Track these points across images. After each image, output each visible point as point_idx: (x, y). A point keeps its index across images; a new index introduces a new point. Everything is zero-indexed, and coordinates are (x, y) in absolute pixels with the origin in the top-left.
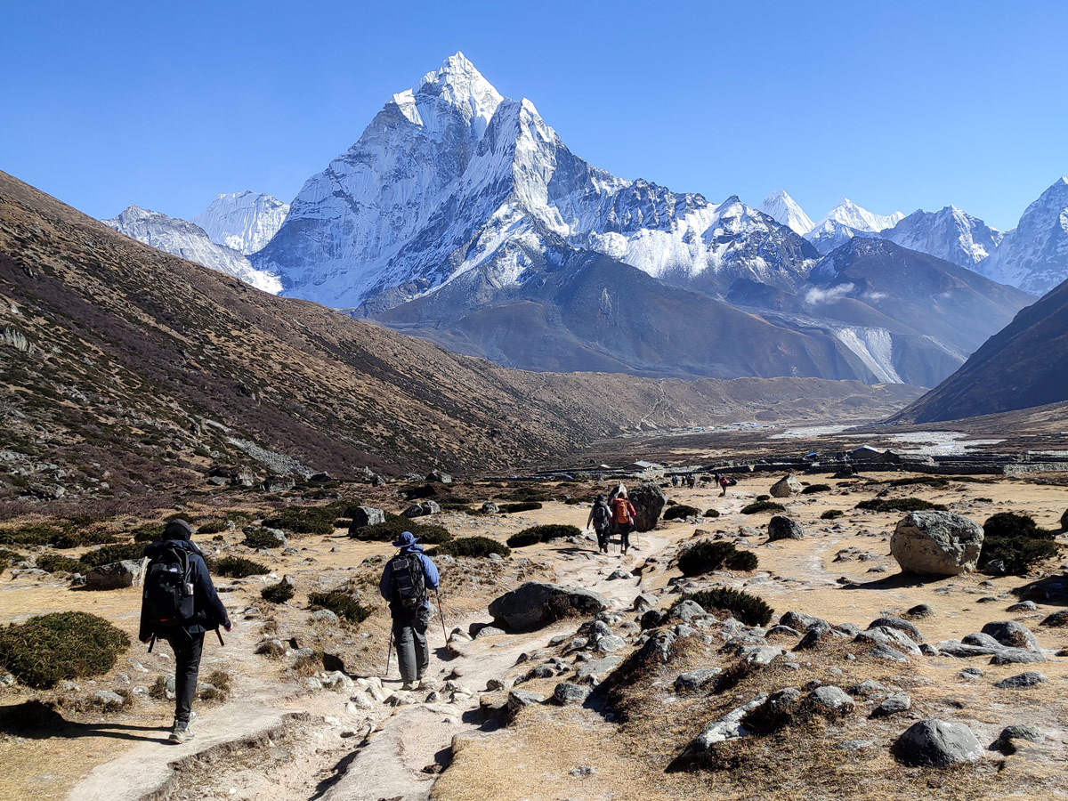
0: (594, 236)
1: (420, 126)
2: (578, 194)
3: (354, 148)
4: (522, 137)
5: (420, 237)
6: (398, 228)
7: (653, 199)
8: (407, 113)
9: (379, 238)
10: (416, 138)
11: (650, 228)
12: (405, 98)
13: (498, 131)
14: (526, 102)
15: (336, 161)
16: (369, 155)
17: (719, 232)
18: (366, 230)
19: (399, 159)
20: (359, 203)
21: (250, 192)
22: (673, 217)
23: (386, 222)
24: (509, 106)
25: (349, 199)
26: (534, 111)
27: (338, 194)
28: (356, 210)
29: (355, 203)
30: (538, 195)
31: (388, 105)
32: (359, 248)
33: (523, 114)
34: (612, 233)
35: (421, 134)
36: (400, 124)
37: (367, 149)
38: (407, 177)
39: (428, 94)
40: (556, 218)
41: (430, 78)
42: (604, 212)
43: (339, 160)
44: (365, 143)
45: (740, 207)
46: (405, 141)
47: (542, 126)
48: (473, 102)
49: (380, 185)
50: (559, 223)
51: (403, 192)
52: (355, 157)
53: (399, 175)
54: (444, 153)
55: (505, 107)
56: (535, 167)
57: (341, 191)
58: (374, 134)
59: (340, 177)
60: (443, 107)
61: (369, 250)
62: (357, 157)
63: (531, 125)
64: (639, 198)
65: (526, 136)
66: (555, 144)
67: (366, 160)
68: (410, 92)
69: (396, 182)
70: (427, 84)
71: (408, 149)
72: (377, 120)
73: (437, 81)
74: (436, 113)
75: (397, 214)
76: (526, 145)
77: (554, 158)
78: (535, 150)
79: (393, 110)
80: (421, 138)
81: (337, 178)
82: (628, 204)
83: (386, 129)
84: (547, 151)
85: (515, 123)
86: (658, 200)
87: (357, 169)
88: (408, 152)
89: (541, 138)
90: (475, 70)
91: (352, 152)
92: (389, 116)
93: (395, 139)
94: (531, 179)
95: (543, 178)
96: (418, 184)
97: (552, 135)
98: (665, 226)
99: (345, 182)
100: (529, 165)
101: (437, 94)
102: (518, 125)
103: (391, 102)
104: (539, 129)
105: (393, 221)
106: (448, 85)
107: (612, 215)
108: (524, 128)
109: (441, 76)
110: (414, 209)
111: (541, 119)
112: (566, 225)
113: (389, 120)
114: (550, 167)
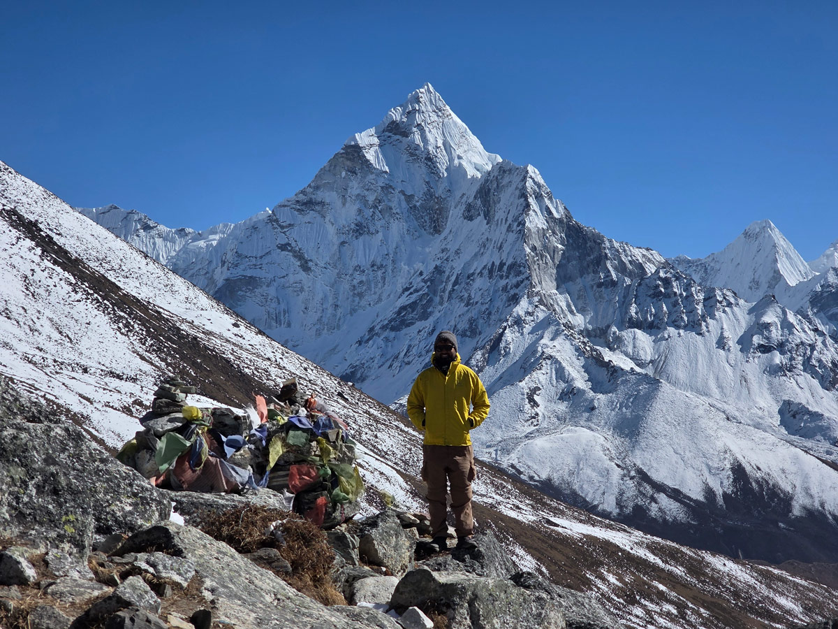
0: (614, 333)
1: (386, 172)
2: (589, 278)
3: (303, 192)
4: (531, 212)
5: (399, 313)
6: (361, 295)
7: (678, 292)
8: (370, 155)
9: (337, 306)
10: (382, 187)
11: (678, 327)
12: (367, 139)
13: (496, 198)
14: (530, 168)
15: (280, 206)
16: (322, 203)
17: (756, 340)
18: (321, 295)
19: (360, 211)
20: (311, 260)
21: (116, 208)
22: (703, 316)
23: (345, 286)
24: (510, 170)
25: (299, 256)
26: (542, 181)
27: (283, 247)
28: (306, 268)
29: (306, 262)
30: (547, 279)
31: (348, 147)
32: (313, 316)
33: (529, 183)
34: (636, 330)
35: (387, 182)
36: (362, 168)
37: (320, 196)
38: (369, 233)
39: (394, 133)
40: (568, 306)
41: (396, 114)
42: (625, 305)
43: (285, 206)
44: (317, 188)
45: (779, 310)
46: (368, 190)
47: (550, 199)
48: (448, 147)
49: (336, 241)
50: (571, 312)
51: (364, 252)
52: (305, 204)
53: (360, 229)
54: (415, 206)
55: (504, 172)
56: (545, 247)
57: (289, 244)
58: (328, 179)
59: (286, 227)
60: (413, 151)
61: (325, 320)
62: (307, 204)
63: (539, 197)
64: (663, 290)
65: (534, 211)
66: (565, 220)
67: (318, 208)
68: (372, 131)
69: (357, 238)
70: (393, 122)
71: (371, 198)
72: (334, 163)
73: (405, 120)
74: (405, 157)
75: (358, 277)
76: (535, 221)
77: (563, 235)
78: (545, 227)
79: (355, 152)
80: (387, 188)
81: (282, 227)
82: (650, 296)
83: (344, 174)
84: (557, 229)
85: (517, 193)
86: (684, 294)
87: (307, 218)
88: (370, 202)
89: (550, 213)
90: (448, 107)
91: (301, 197)
92: (348, 159)
93: (355, 187)
94: (541, 262)
95: (553, 259)
96: (385, 241)
97: (561, 209)
98: (694, 326)
99: (293, 234)
100: (538, 245)
101: (406, 134)
102: (524, 196)
103: (353, 143)
104: (547, 201)
105: (354, 286)
106: (419, 125)
107: (633, 309)
108: (531, 200)
109: (409, 113)
110: (380, 273)
111: (549, 190)
112: (579, 315)
113: (348, 163)
114: (560, 246)
